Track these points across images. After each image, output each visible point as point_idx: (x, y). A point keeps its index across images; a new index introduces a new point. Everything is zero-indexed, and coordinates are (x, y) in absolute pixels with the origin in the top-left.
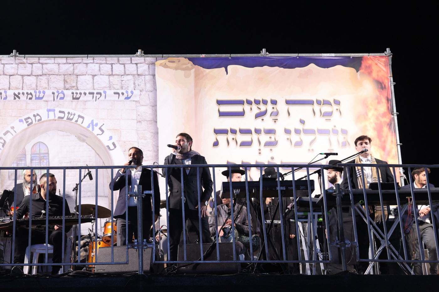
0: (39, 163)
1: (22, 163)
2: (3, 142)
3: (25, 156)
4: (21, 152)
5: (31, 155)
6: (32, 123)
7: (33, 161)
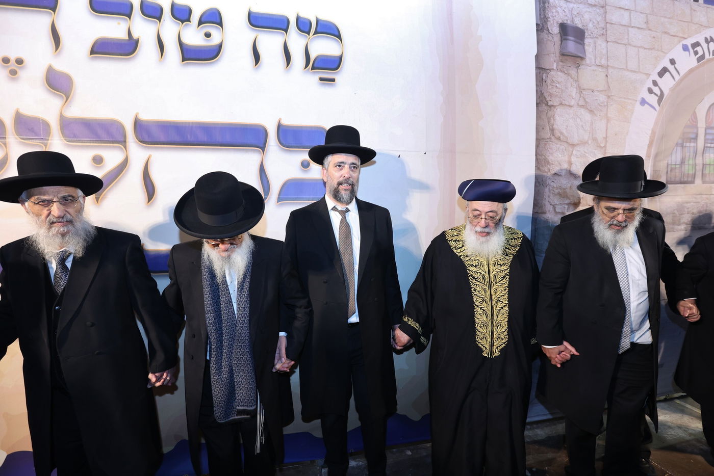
1: (690, 147)
2: (659, 93)
3: (695, 131)
6: (703, 57)
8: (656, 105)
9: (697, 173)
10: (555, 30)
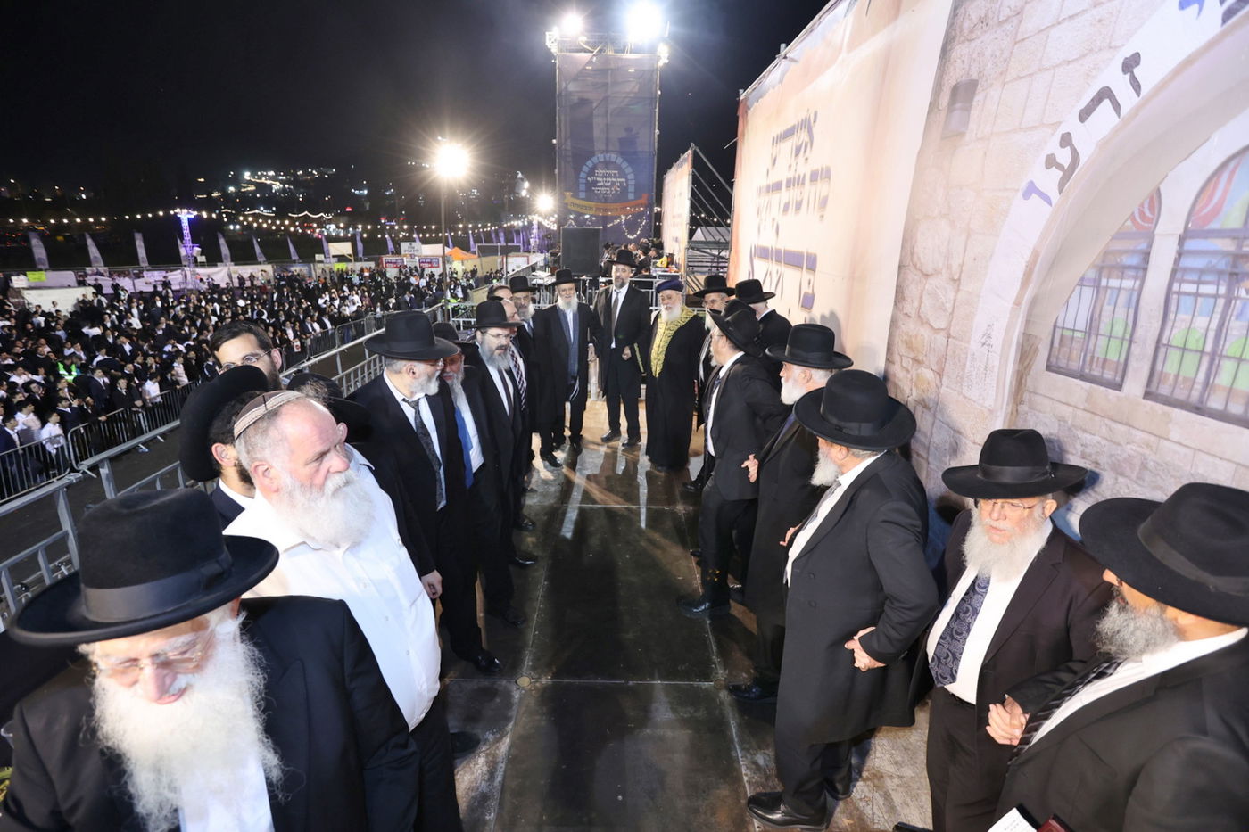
0: (1221, 302)
2: (1068, 160)
3: (1143, 246)
4: (1132, 217)
5: (1181, 241)
7: (1182, 281)
9: (1133, 364)
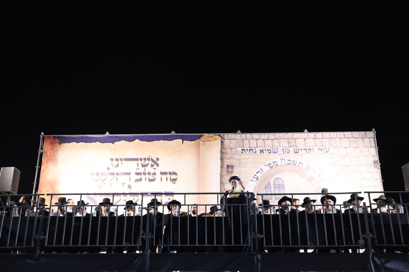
8: (256, 181)
9: (273, 198)
10: (225, 167)
